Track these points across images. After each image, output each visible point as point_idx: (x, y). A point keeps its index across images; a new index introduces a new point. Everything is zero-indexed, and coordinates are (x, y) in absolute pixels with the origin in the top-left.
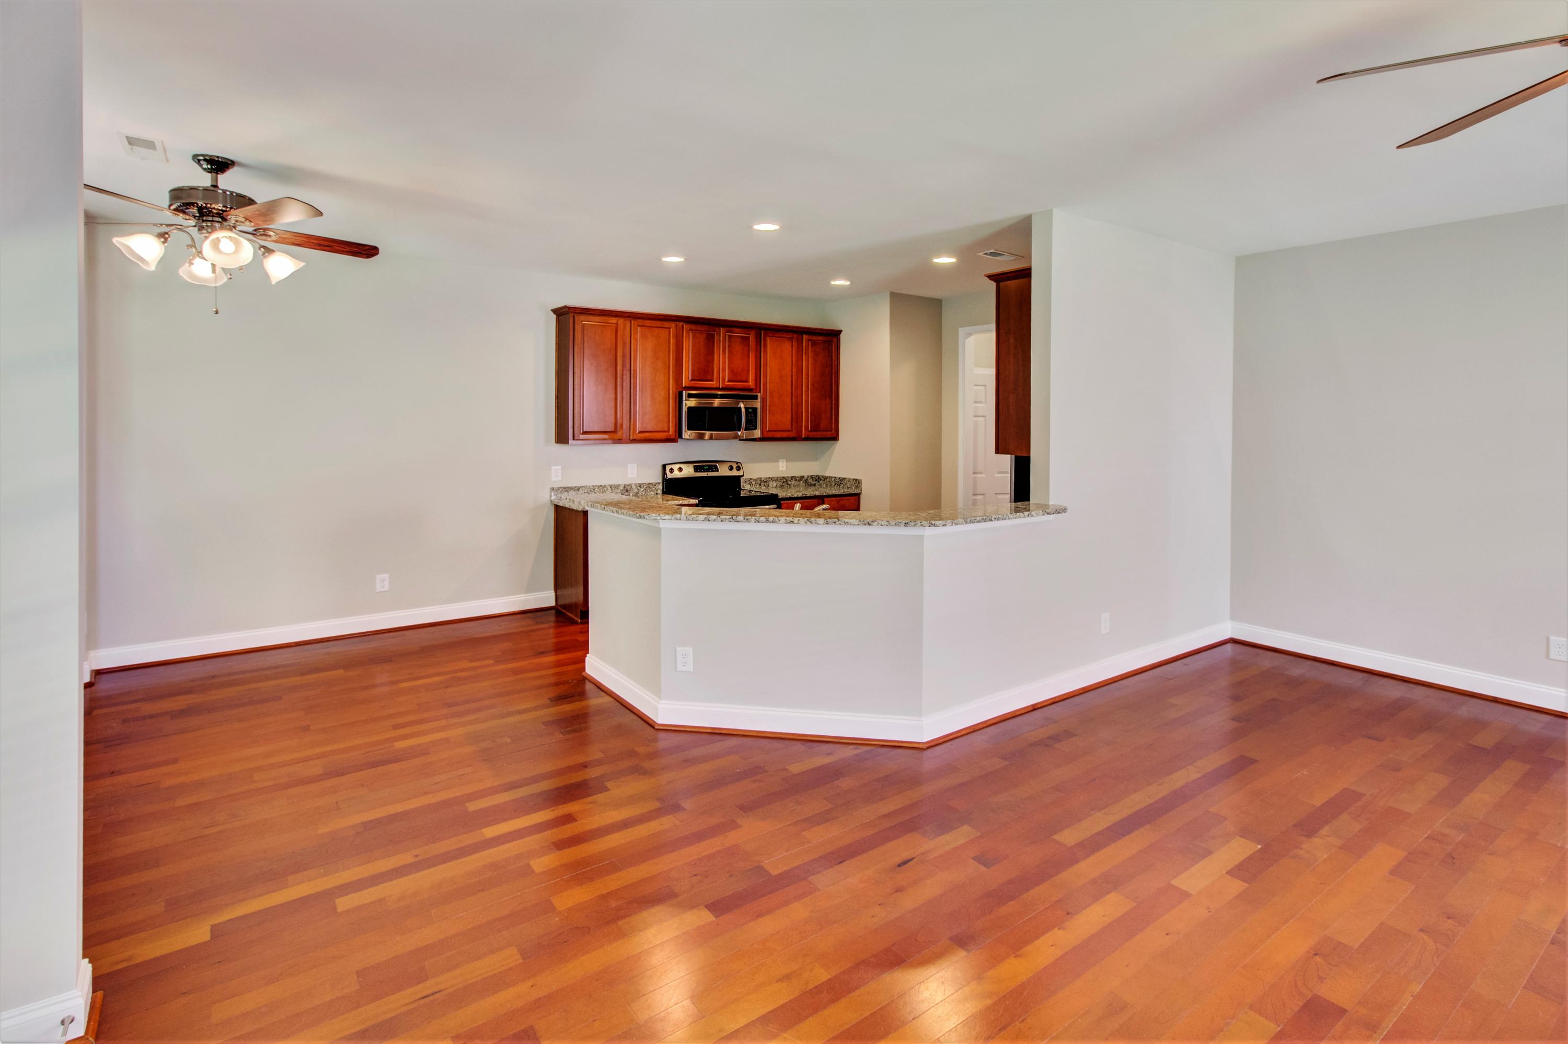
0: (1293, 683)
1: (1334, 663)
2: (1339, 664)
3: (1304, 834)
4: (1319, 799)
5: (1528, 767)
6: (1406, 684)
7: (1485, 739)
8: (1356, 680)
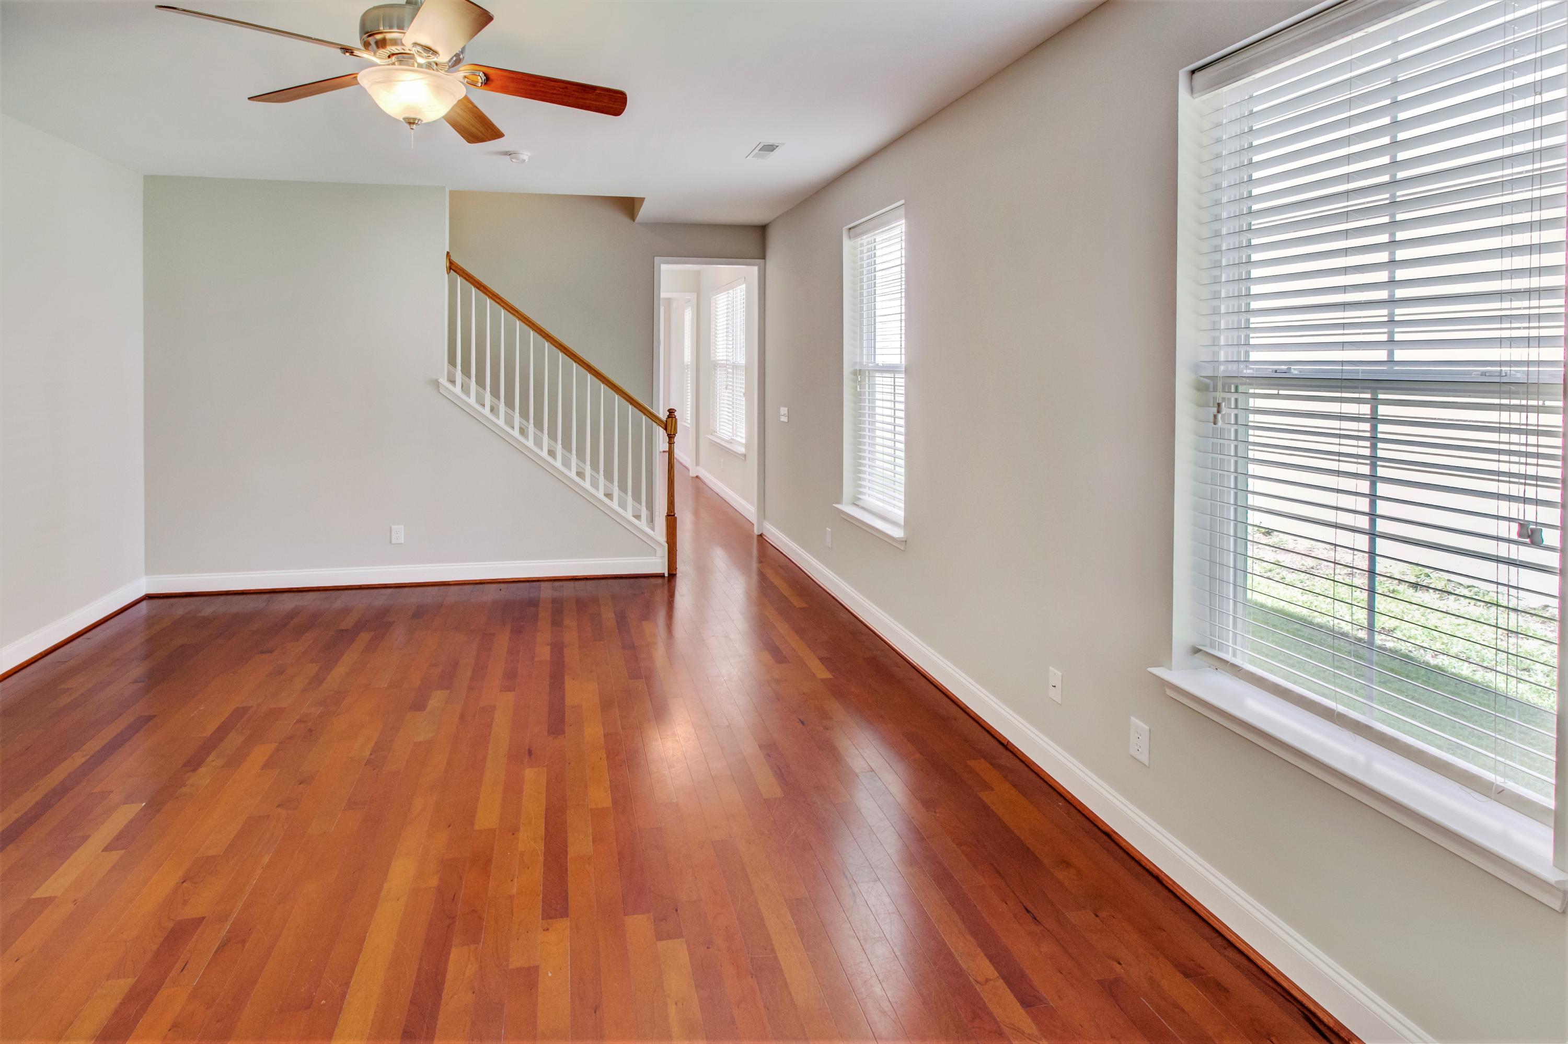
0: (204, 623)
1: (245, 592)
2: (248, 592)
3: (191, 769)
4: (210, 729)
5: (372, 633)
6: (300, 594)
7: (348, 623)
8: (262, 600)
